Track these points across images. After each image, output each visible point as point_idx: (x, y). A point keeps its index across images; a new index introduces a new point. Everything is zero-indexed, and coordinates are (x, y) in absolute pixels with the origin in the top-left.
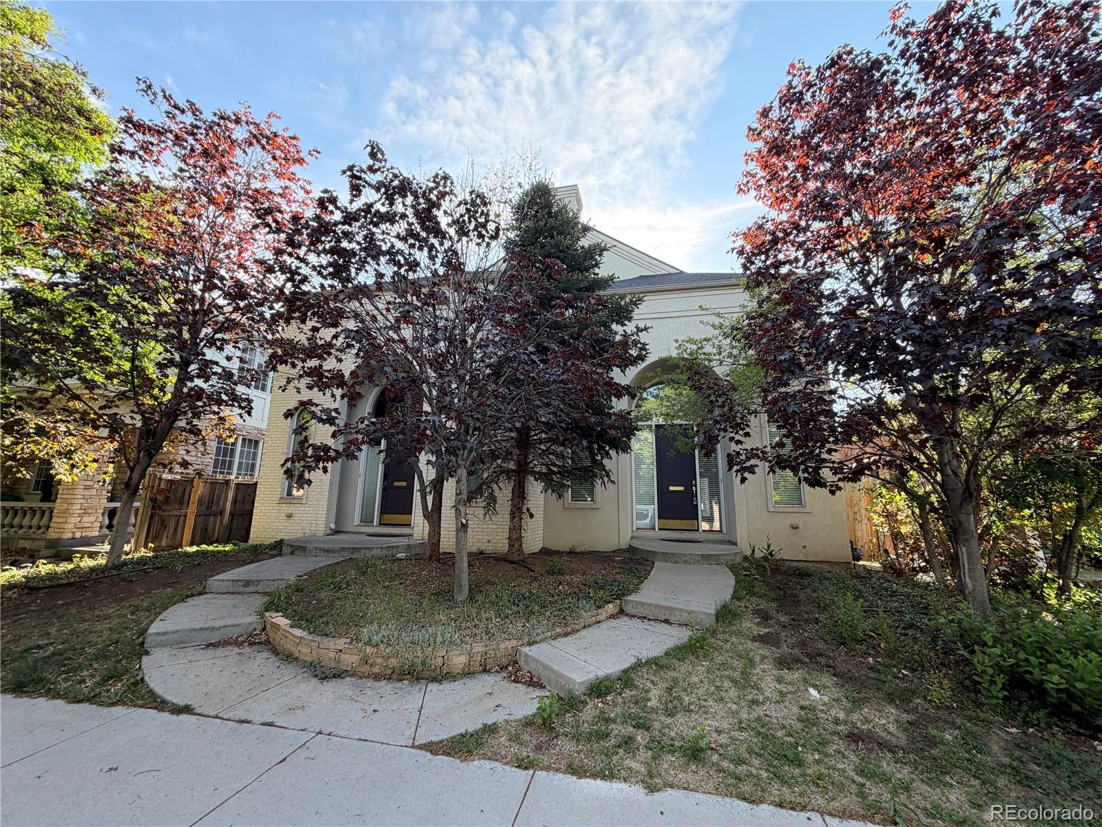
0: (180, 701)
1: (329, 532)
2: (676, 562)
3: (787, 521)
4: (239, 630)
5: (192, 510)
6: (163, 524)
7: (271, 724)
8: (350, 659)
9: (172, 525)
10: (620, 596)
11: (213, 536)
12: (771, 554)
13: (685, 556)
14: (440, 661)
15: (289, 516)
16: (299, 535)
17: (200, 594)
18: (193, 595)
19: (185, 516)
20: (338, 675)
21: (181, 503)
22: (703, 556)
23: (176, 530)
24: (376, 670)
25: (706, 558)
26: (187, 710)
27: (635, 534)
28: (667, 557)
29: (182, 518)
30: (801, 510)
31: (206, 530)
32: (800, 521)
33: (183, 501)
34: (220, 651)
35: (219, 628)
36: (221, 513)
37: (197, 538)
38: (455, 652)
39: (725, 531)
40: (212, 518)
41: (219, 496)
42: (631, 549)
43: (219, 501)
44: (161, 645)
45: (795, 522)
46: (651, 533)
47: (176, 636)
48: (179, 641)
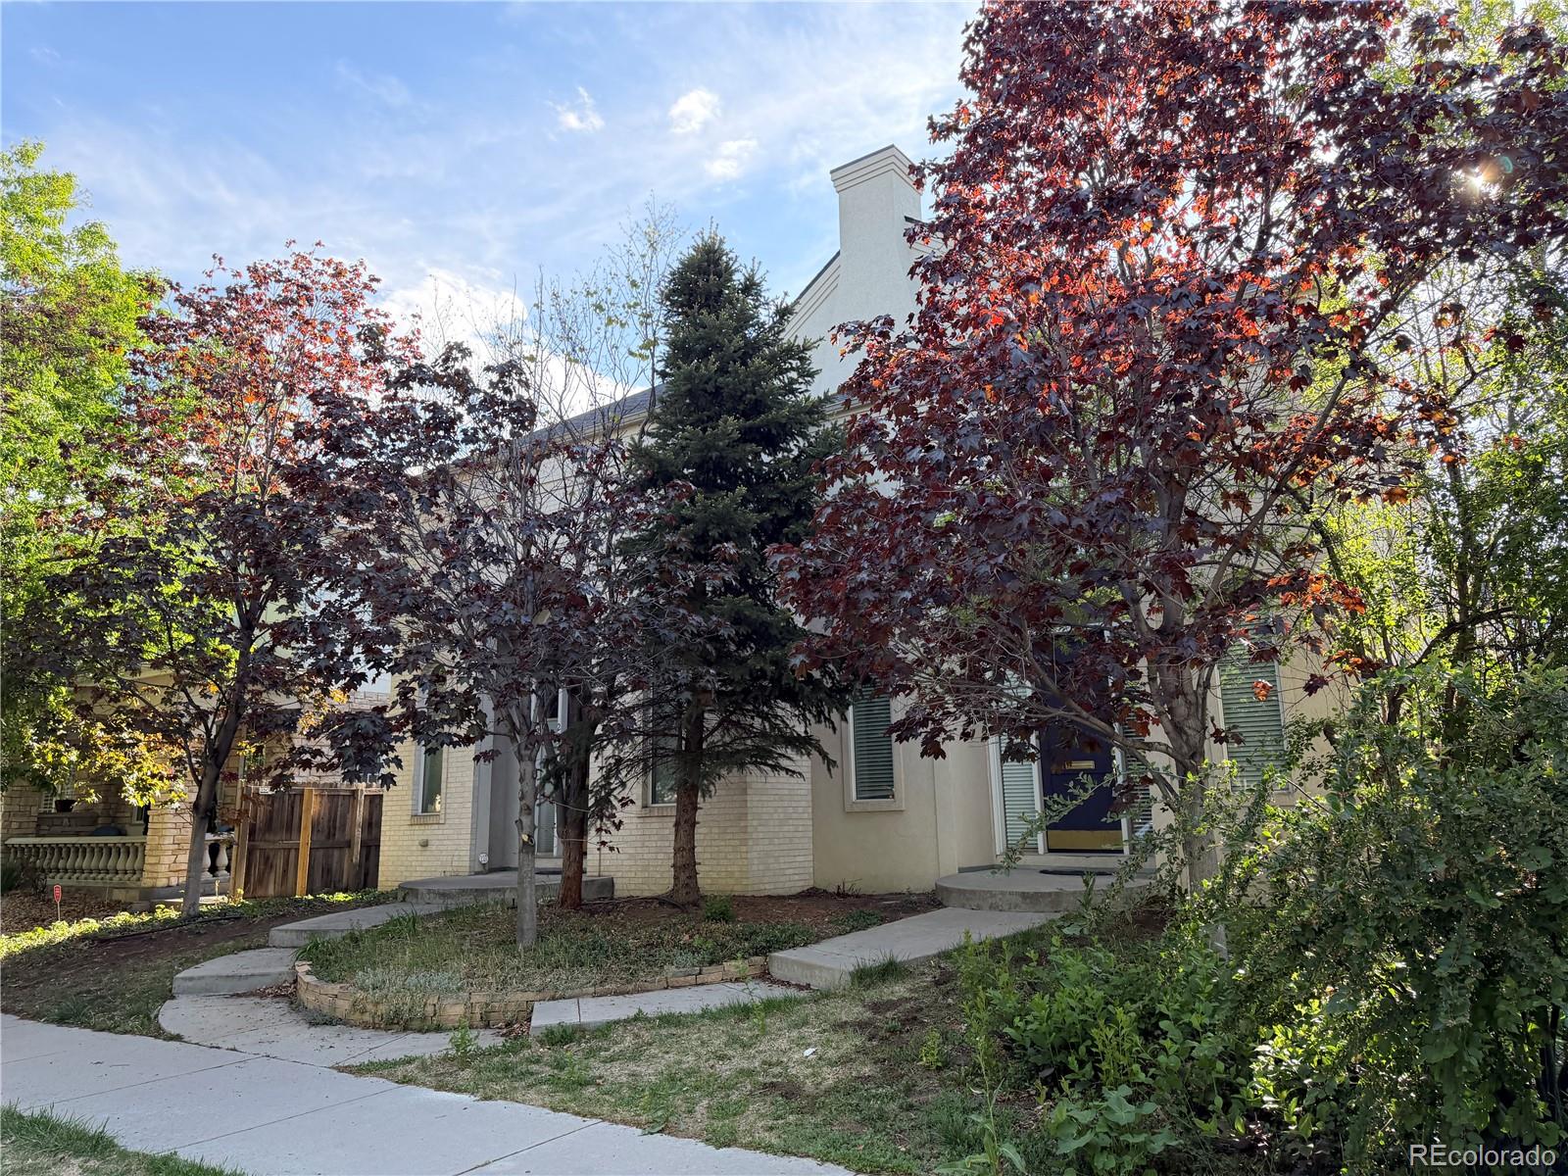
0: (174, 1031)
1: (478, 868)
4: (268, 981)
5: (305, 839)
6: (267, 862)
7: (234, 1050)
8: (343, 1006)
9: (279, 863)
11: (340, 880)
14: (430, 1010)
15: (425, 844)
16: (438, 875)
17: (259, 947)
18: (250, 948)
19: (297, 850)
20: (330, 1022)
21: (289, 829)
23: (285, 872)
24: (367, 1017)
26: (178, 1038)
29: (293, 852)
31: (329, 871)
33: (291, 827)
35: (247, 977)
36: (349, 844)
37: (318, 884)
38: (451, 1001)
40: (336, 853)
41: (344, 817)
43: (344, 825)
44: (186, 992)
46: (1031, 859)
47: (202, 983)
48: (206, 990)
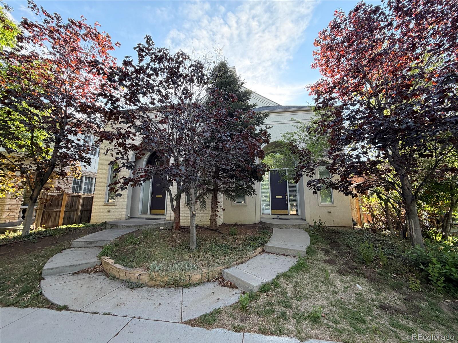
0: (61, 304)
1: (127, 218)
2: (282, 228)
3: (326, 210)
4: (89, 266)
5: (63, 209)
6: (49, 216)
7: (109, 314)
8: (145, 278)
9: (54, 216)
10: (263, 244)
11: (73, 220)
12: (321, 224)
13: (286, 225)
14: (188, 278)
15: (109, 211)
16: (114, 220)
17: (69, 248)
18: (65, 249)
19: (60, 212)
20: (139, 286)
21: (58, 206)
22: (293, 225)
23: (55, 218)
24: (158, 283)
25: (294, 226)
26: (65, 308)
27: (262, 216)
28: (278, 226)
29: (58, 213)
30: (332, 205)
31: (70, 218)
32: (331, 210)
33: (58, 205)
34: (80, 276)
35: (79, 265)
36: (77, 210)
37: (66, 221)
38: (195, 273)
39: (299, 215)
40: (72, 213)
41: (76, 203)
42: (261, 223)
43: (75, 205)
44: (50, 274)
45: (329, 210)
46: (268, 216)
47: (58, 270)
48: (59, 272)
